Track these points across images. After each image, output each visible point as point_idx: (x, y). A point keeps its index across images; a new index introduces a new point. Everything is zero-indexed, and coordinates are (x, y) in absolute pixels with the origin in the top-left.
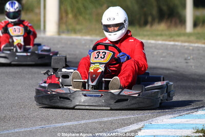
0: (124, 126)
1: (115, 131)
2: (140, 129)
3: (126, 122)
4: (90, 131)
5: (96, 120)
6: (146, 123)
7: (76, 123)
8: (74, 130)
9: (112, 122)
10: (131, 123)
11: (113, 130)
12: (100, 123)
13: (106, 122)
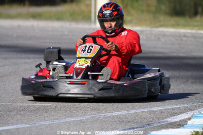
0: (174, 116)
1: (165, 120)
2: (190, 119)
3: (175, 111)
4: (139, 120)
5: (146, 110)
6: (195, 112)
7: (126, 112)
8: (125, 120)
9: (161, 112)
10: (181, 113)
11: (163, 119)
12: (150, 112)
13: (156, 111)
